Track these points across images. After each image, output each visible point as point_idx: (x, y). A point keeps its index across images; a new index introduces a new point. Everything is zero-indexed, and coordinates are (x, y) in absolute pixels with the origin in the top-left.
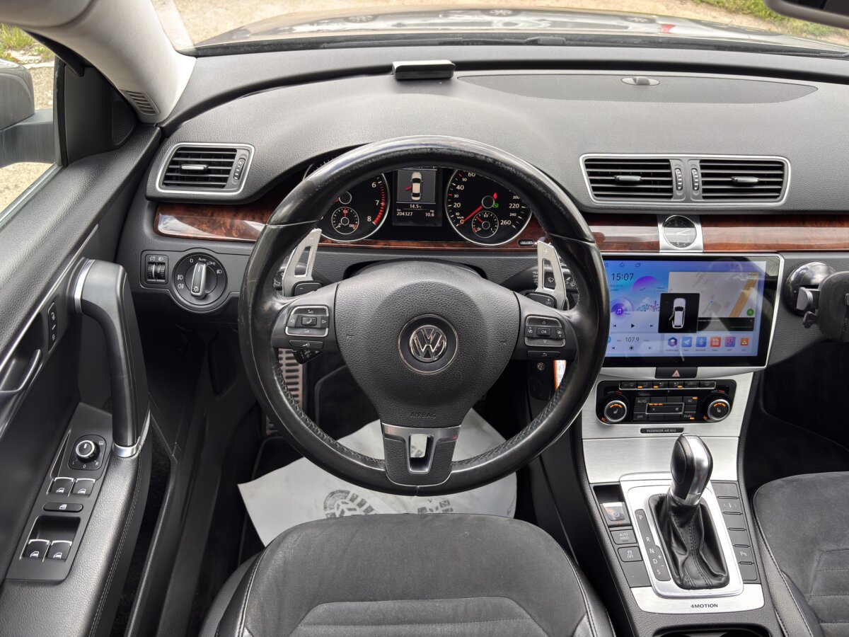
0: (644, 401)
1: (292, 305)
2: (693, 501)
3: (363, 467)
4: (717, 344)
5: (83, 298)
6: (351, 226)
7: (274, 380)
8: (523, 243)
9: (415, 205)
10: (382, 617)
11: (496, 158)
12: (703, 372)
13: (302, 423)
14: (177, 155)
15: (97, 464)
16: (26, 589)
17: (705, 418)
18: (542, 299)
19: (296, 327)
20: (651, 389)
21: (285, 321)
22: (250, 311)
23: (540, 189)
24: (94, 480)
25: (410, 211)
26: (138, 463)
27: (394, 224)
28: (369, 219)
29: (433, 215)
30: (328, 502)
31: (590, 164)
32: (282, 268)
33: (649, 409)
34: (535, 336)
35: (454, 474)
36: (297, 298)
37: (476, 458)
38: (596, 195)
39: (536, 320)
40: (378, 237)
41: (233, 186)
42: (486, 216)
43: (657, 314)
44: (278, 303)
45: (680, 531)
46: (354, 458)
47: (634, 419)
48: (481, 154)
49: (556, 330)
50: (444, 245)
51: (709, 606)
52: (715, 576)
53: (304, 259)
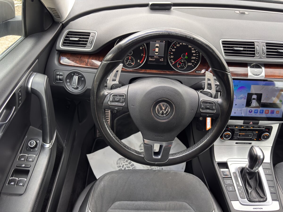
0: (238, 132)
1: (111, 93)
2: (255, 170)
3: (136, 155)
4: (267, 113)
5: (32, 87)
6: (132, 63)
7: (103, 121)
8: (197, 72)
9: (156, 56)
10: (139, 207)
11: (194, 38)
12: (261, 123)
13: (113, 138)
14: (68, 34)
15: (36, 149)
16: (9, 197)
17: (260, 139)
18: (206, 94)
19: (112, 102)
20: (241, 128)
21: (108, 99)
22: (95, 95)
23: (211, 51)
24: (35, 156)
25: (154, 58)
26: (52, 150)
27: (148, 63)
28: (139, 61)
29: (163, 60)
30: (118, 162)
31: (224, 43)
32: (108, 78)
33: (239, 135)
34: (204, 108)
35: (170, 159)
36: (113, 90)
37: (178, 153)
38: (226, 55)
39: (205, 102)
40: (142, 68)
41: (89, 47)
42: (183, 61)
43: (246, 100)
44: (106, 92)
45: (250, 181)
46: (132, 151)
47: (234, 139)
48: (188, 36)
49: (212, 106)
50: (167, 72)
51: (260, 209)
52: (262, 197)
53: (116, 76)
